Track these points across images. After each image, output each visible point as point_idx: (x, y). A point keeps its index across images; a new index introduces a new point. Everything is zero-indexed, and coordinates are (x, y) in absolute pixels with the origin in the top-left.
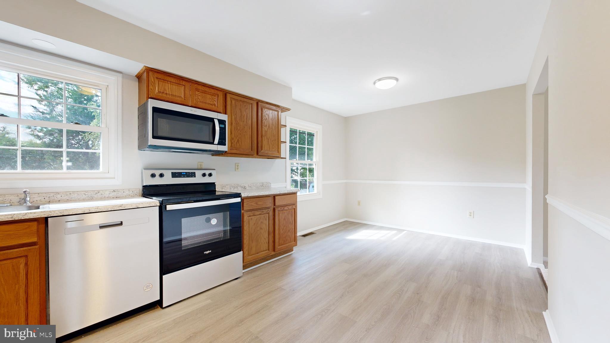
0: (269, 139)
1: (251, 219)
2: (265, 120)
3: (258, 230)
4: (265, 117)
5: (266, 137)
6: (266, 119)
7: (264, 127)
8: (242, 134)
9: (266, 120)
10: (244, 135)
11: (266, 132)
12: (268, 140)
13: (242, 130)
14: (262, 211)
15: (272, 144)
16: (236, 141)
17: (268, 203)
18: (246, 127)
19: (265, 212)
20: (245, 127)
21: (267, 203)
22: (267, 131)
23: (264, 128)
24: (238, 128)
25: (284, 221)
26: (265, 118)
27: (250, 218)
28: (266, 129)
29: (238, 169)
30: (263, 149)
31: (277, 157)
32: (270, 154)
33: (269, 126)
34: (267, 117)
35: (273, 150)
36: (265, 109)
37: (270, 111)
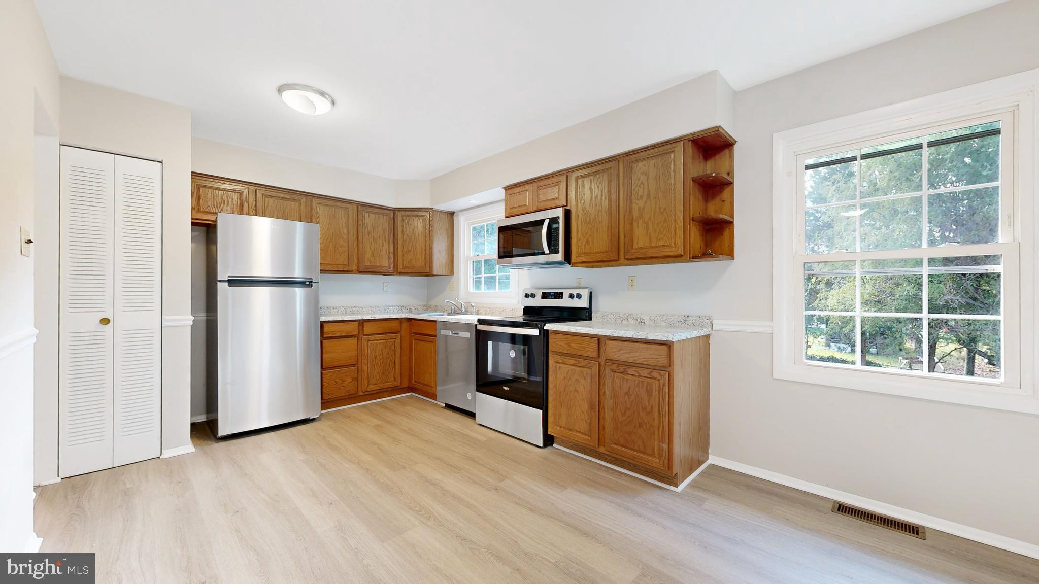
0: (650, 223)
1: (560, 368)
2: (640, 186)
3: (571, 392)
4: (639, 180)
5: (640, 221)
6: (642, 183)
7: (637, 201)
8: (593, 229)
9: (642, 186)
10: (597, 229)
11: (641, 210)
12: (647, 224)
13: (593, 221)
14: (578, 361)
15: (655, 231)
16: (585, 242)
17: (591, 350)
18: (600, 214)
19: (582, 365)
20: (598, 216)
21: (587, 349)
22: (643, 208)
23: (637, 204)
24: (588, 220)
25: (626, 397)
26: (640, 182)
27: (558, 365)
28: (641, 203)
29: (632, 286)
30: (635, 246)
31: (676, 258)
32: (651, 253)
33: (649, 196)
34: (643, 178)
35: (661, 243)
36: (640, 164)
37: (652, 162)
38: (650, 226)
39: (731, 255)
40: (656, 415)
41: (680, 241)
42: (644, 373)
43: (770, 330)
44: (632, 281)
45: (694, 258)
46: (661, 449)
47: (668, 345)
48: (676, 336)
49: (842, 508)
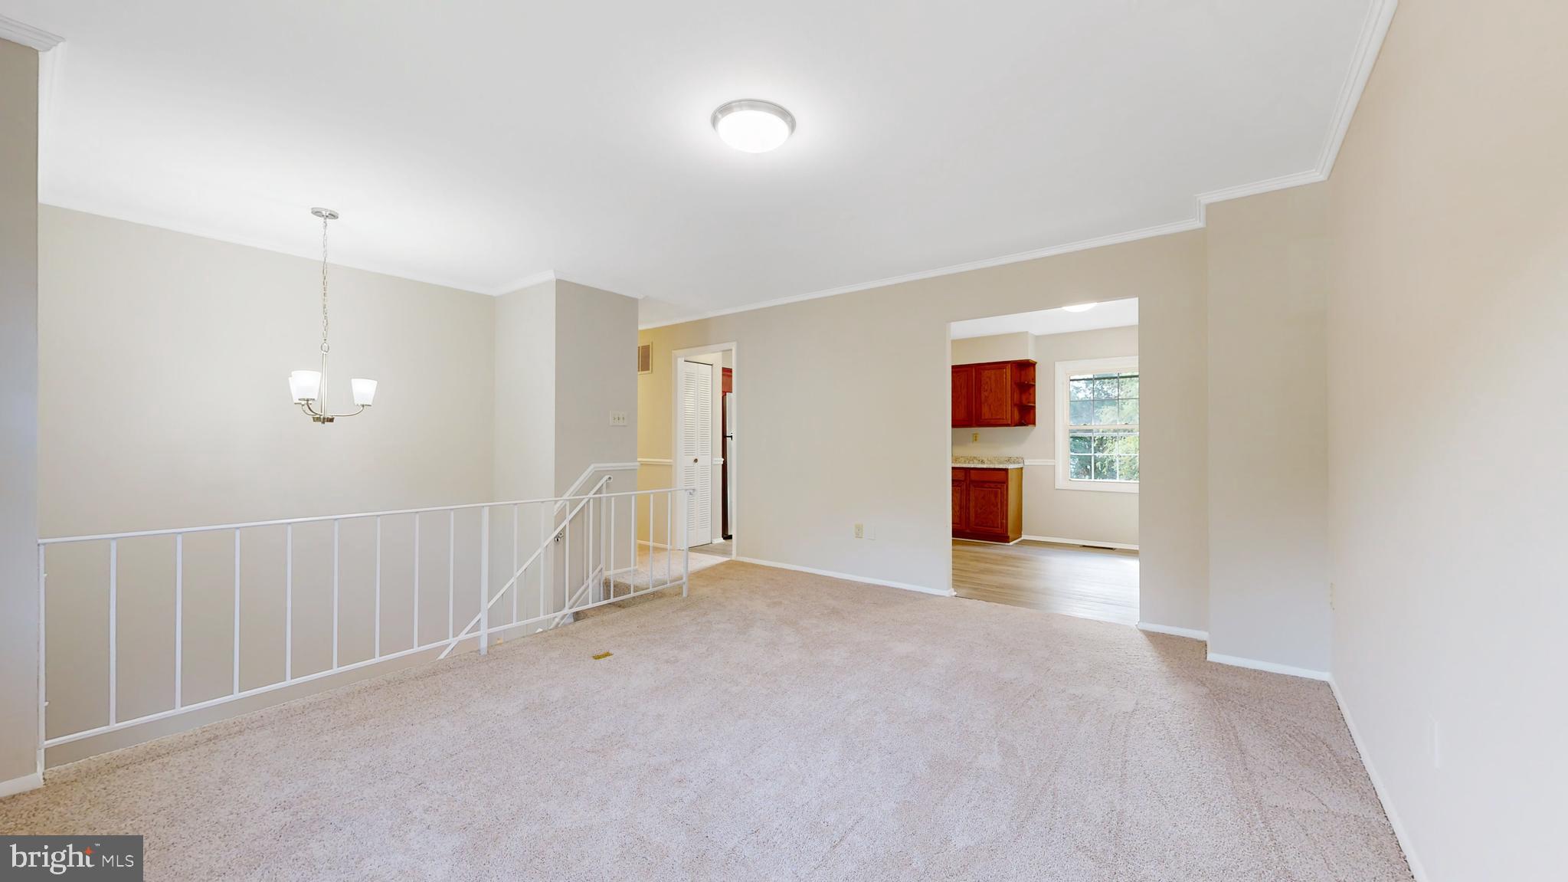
4: (985, 379)
6: (987, 383)
12: (989, 407)
15: (995, 411)
25: (983, 500)
28: (986, 394)
29: (976, 440)
30: (983, 418)
31: (1008, 425)
32: (992, 421)
33: (991, 390)
34: (988, 380)
35: (998, 417)
36: (986, 372)
37: (993, 372)
38: (992, 407)
39: (1034, 423)
40: (999, 506)
41: (1009, 416)
42: (993, 485)
43: (1053, 464)
44: (976, 437)
45: (1016, 425)
46: (1002, 523)
47: (1006, 470)
48: (1010, 466)
49: (1084, 546)
